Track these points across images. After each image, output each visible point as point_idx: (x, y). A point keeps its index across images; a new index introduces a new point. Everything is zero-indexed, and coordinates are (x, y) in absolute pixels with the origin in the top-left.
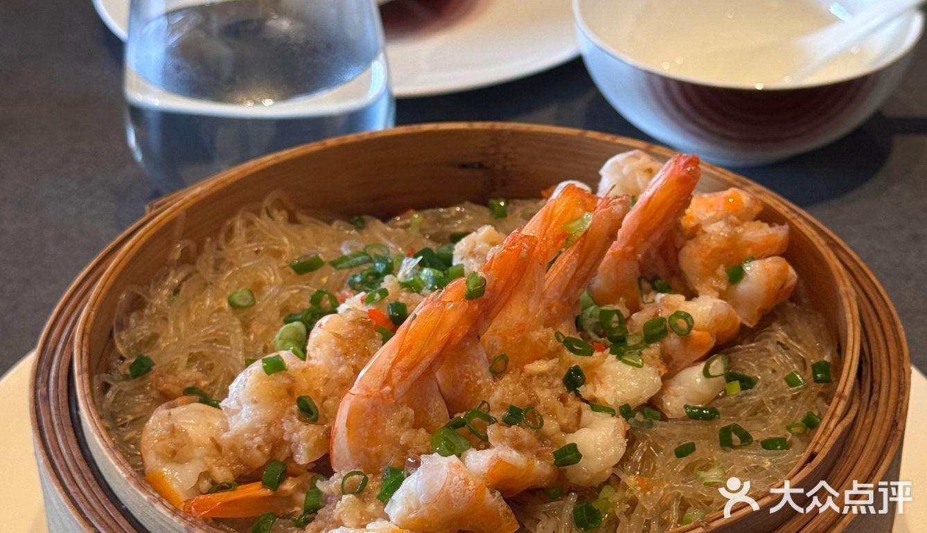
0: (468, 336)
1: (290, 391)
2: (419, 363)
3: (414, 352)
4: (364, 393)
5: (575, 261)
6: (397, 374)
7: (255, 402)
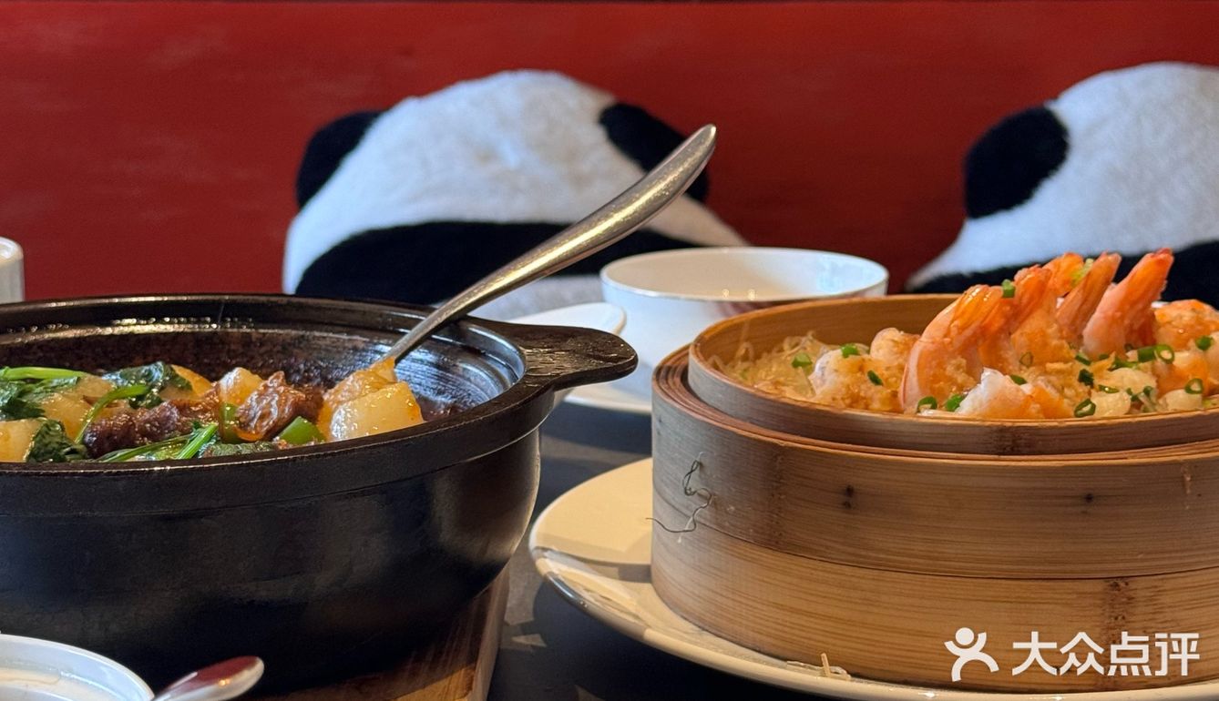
0: (1001, 330)
1: (861, 369)
2: (970, 326)
3: (966, 316)
4: (930, 340)
5: (1080, 296)
6: (954, 331)
7: (836, 371)
